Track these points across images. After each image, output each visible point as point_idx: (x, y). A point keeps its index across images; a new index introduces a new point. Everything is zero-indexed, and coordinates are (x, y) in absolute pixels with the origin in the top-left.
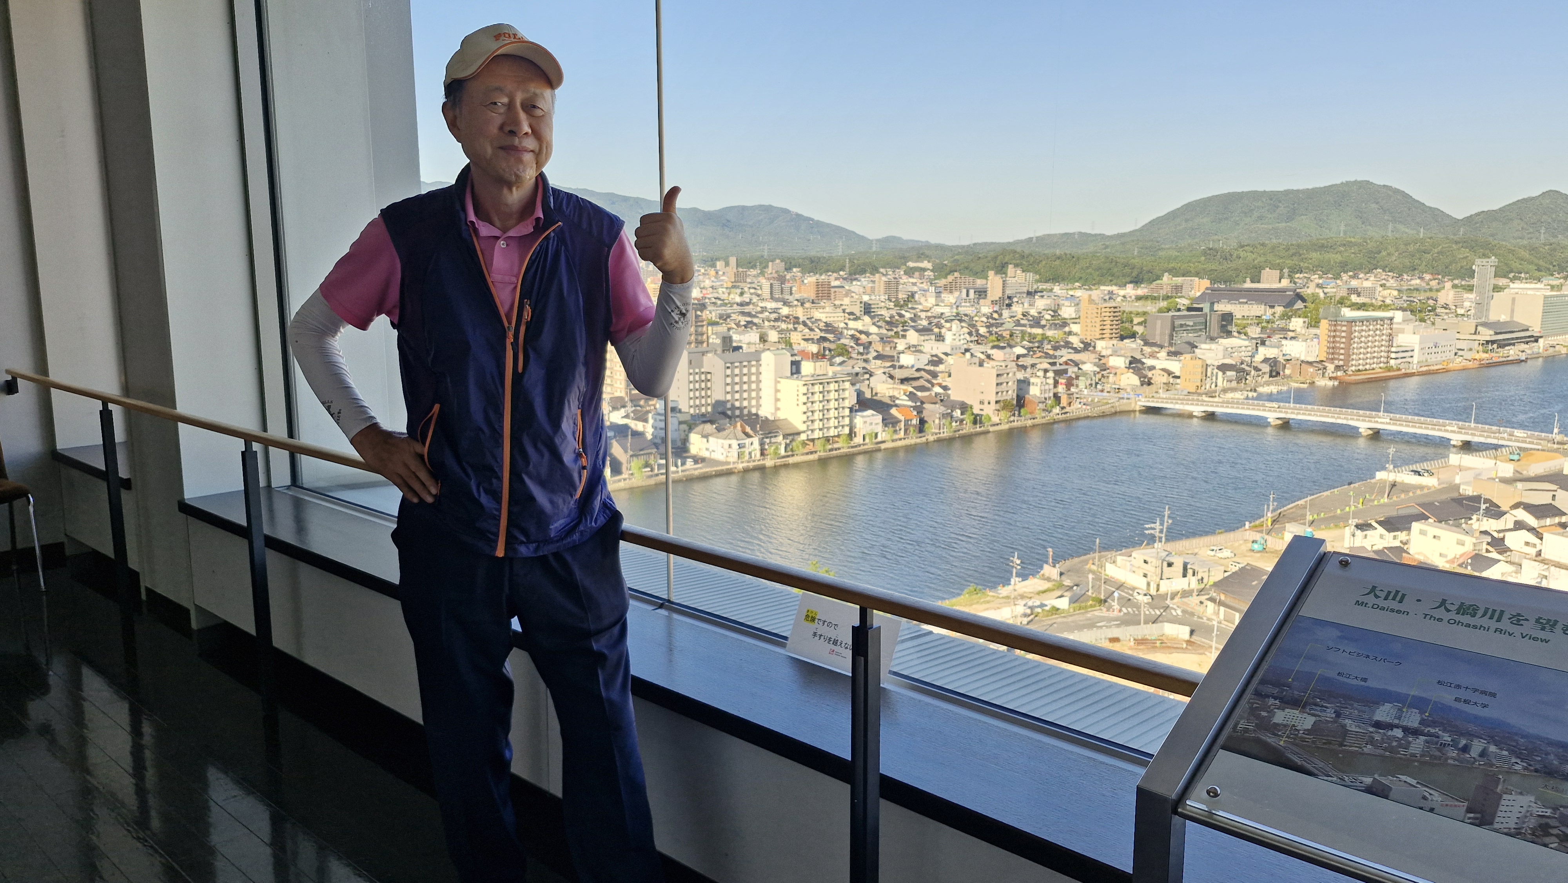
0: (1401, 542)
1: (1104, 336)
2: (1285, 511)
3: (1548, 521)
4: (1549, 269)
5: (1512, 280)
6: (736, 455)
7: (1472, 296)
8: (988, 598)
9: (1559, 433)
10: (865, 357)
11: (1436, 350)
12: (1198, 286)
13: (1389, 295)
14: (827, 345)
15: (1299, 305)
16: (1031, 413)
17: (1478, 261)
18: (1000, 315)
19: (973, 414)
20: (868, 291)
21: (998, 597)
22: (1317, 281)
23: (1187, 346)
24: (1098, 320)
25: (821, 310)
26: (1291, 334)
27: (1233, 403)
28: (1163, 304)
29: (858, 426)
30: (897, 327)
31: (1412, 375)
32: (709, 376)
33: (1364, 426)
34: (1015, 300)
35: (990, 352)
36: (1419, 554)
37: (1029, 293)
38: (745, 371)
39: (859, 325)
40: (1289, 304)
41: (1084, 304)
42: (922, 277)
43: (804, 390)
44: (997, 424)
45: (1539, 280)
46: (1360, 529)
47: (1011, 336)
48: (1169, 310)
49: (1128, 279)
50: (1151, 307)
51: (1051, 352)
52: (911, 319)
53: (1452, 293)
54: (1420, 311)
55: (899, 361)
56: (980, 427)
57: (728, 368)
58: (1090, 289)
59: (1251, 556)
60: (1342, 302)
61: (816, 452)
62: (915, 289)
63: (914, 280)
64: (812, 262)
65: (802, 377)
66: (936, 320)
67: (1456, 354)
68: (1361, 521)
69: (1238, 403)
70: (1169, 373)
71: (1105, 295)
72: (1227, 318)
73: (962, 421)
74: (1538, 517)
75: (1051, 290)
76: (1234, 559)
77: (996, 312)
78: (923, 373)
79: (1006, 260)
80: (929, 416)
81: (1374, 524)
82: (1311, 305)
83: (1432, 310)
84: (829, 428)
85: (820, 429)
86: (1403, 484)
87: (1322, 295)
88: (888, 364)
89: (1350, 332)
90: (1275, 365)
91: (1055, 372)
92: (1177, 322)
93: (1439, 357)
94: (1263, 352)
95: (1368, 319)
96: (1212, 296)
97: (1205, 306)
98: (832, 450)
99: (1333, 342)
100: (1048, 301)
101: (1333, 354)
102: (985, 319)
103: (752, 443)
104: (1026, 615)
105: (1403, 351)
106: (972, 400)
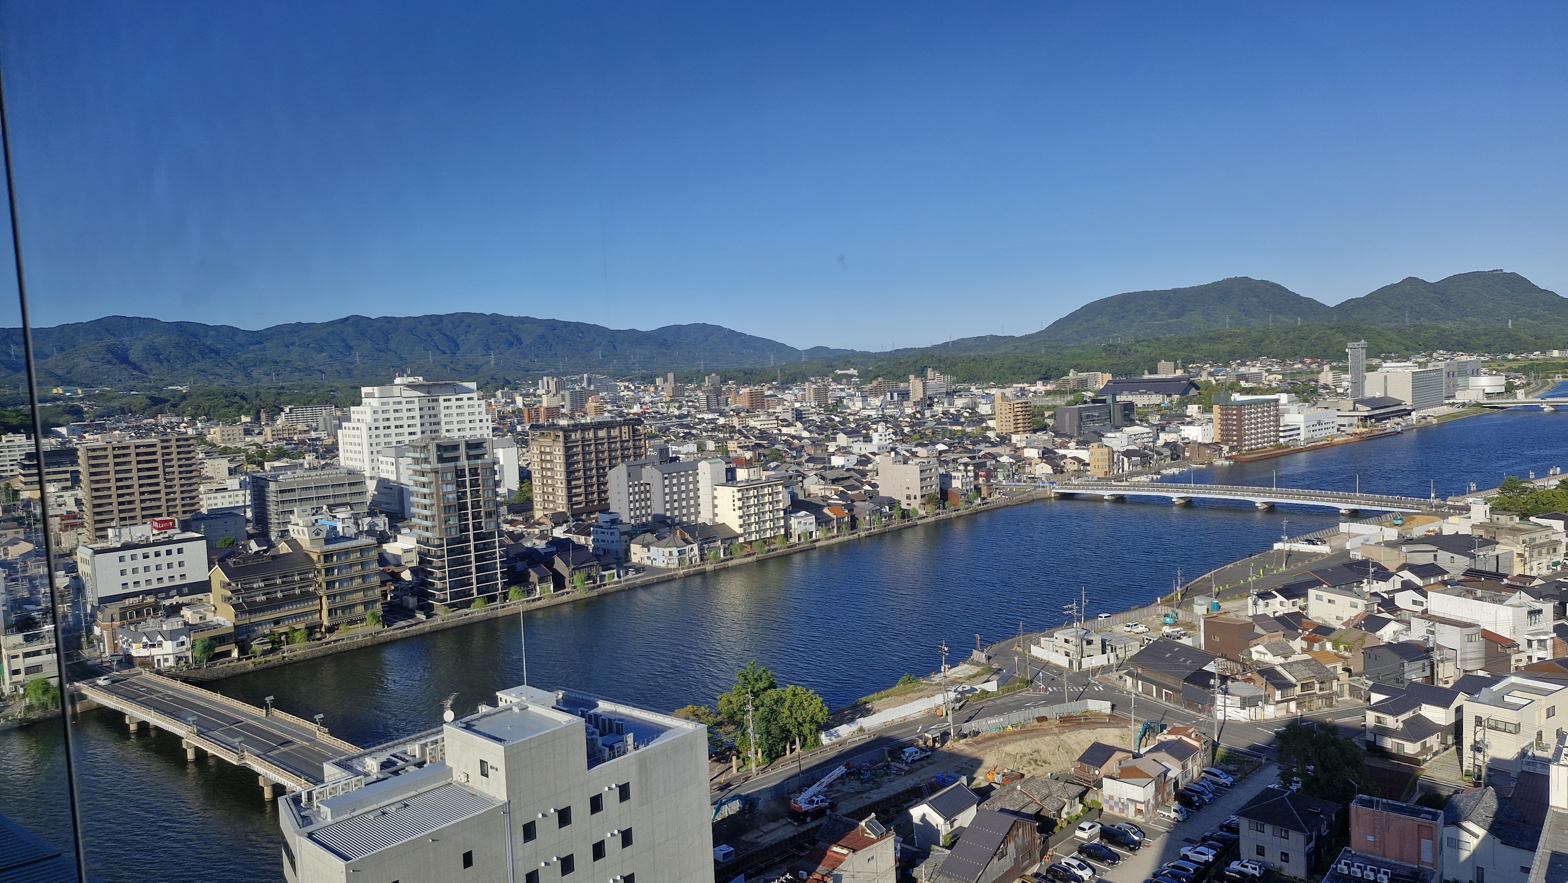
0: (1300, 607)
1: (1018, 430)
2: (1192, 585)
3: (1432, 581)
4: (1415, 348)
5: (1385, 360)
6: (677, 562)
7: (1349, 376)
8: (921, 687)
9: (1436, 498)
10: (798, 460)
11: (1320, 427)
12: (1103, 379)
13: (1274, 379)
14: (761, 451)
15: (1193, 392)
16: (954, 505)
17: (1350, 345)
18: (923, 415)
19: (901, 509)
20: (800, 399)
21: (931, 685)
22: (1209, 369)
23: (1093, 435)
24: (1012, 415)
25: (755, 419)
26: (1188, 419)
27: (1139, 486)
28: (1071, 398)
29: (793, 527)
30: (827, 431)
31: (1301, 451)
32: (648, 487)
33: (1260, 501)
34: (936, 400)
35: (914, 450)
36: (1317, 618)
37: (947, 393)
39: (791, 431)
41: (998, 400)
42: (849, 383)
43: (740, 495)
44: (924, 518)
45: (1408, 360)
46: (1261, 598)
47: (933, 434)
48: (1077, 403)
49: (1038, 376)
50: (1060, 401)
51: (970, 447)
52: (839, 422)
53: (1330, 375)
54: (1304, 393)
55: (830, 463)
56: (908, 521)
58: (1004, 388)
59: (1164, 629)
60: (1235, 388)
61: (754, 554)
62: (843, 394)
63: (842, 387)
64: (746, 374)
65: (737, 482)
66: (864, 422)
67: (1338, 430)
68: (1262, 590)
69: (1143, 486)
70: (1079, 461)
71: (1018, 392)
72: (1129, 407)
73: (891, 516)
74: (1422, 578)
75: (968, 390)
76: (1149, 634)
77: (918, 412)
78: (852, 473)
79: (925, 364)
80: (860, 513)
81: (1274, 592)
82: (1205, 392)
83: (1314, 391)
84: (765, 530)
85: (757, 532)
86: (1299, 553)
87: (1214, 382)
88: (820, 466)
89: (1240, 415)
90: (1175, 449)
91: (974, 465)
92: (1084, 414)
93: (1323, 434)
94: (1164, 438)
95: (1256, 403)
96: (1113, 388)
97: (1109, 398)
98: (769, 551)
99: (1226, 425)
100: (966, 400)
101: (1227, 436)
102: (909, 420)
103: (692, 550)
104: (957, 700)
105: (1290, 430)
106: (899, 496)
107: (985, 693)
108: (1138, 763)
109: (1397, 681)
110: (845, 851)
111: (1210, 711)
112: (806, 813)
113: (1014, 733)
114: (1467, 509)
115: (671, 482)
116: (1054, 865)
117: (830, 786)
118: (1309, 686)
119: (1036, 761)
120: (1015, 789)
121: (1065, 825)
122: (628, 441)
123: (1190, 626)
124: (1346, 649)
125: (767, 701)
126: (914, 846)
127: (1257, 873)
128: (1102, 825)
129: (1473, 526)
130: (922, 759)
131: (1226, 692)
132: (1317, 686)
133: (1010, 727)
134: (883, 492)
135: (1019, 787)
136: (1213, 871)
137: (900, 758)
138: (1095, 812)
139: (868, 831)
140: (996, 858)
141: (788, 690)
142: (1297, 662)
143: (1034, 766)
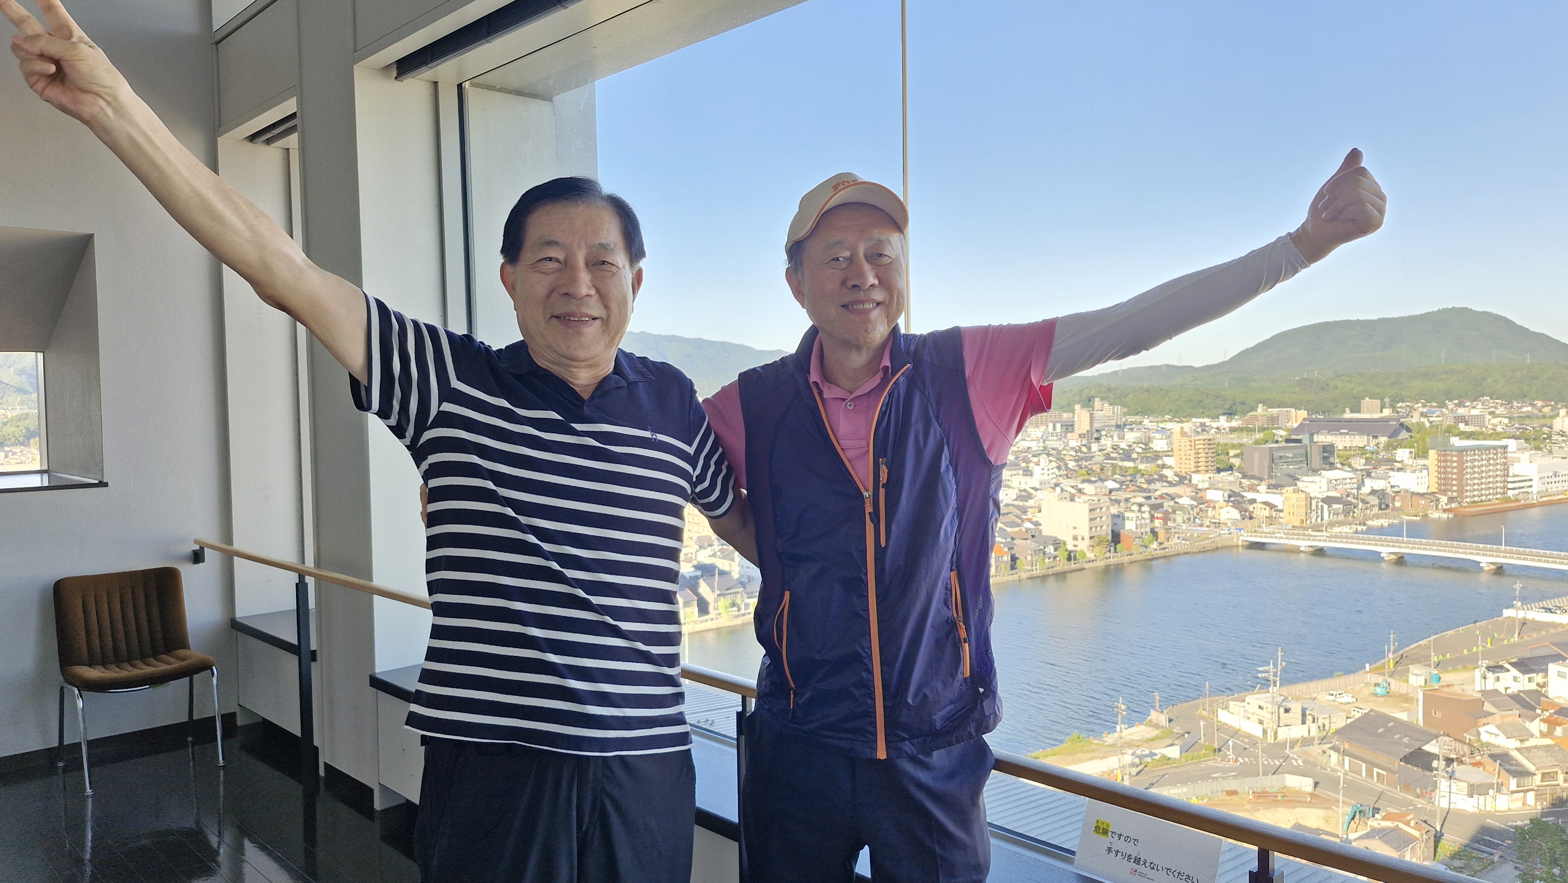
0: (1538, 685)
1: (1200, 469)
2: (1407, 652)
8: (1093, 746)
11: (1556, 479)
12: (1295, 417)
13: (1500, 423)
15: (1404, 435)
16: (1127, 549)
18: (1089, 448)
19: (1067, 550)
21: (1102, 744)
22: (1421, 410)
23: (1288, 479)
24: (1192, 452)
26: (1398, 465)
27: (1341, 537)
28: (1259, 436)
31: (1533, 505)
33: (1486, 561)
34: (1104, 433)
35: (1080, 486)
37: (1118, 426)
40: (1393, 435)
41: (1176, 436)
44: (1093, 561)
46: (1492, 671)
47: (1101, 470)
48: (1266, 442)
49: (1221, 412)
50: (1246, 439)
51: (1145, 486)
54: (1535, 439)
56: (1075, 564)
58: (1181, 422)
59: (1375, 701)
60: (1451, 431)
66: (1023, 455)
68: (1492, 663)
69: (1347, 537)
70: (1271, 506)
71: (1198, 427)
72: (1328, 450)
73: (1055, 557)
75: (1141, 423)
76: (1356, 705)
77: (1085, 445)
78: (1012, 508)
79: (1094, 393)
80: (1021, 552)
81: (1507, 666)
82: (1417, 435)
83: (1548, 438)
86: (1534, 622)
87: (1428, 424)
89: (1461, 462)
90: (1383, 498)
91: (1150, 506)
92: (1276, 455)
93: (1560, 487)
94: (1370, 484)
95: (1480, 448)
96: (1310, 427)
97: (1304, 438)
99: (1444, 473)
100: (1138, 434)
101: (1445, 485)
102: (1074, 453)
104: (1133, 765)
105: (1520, 481)
106: (1065, 536)
107: (1166, 759)
111: (1430, 797)
118: (1552, 776)
123: (1406, 699)
131: (1451, 777)
134: (1047, 530)
142: (1535, 747)
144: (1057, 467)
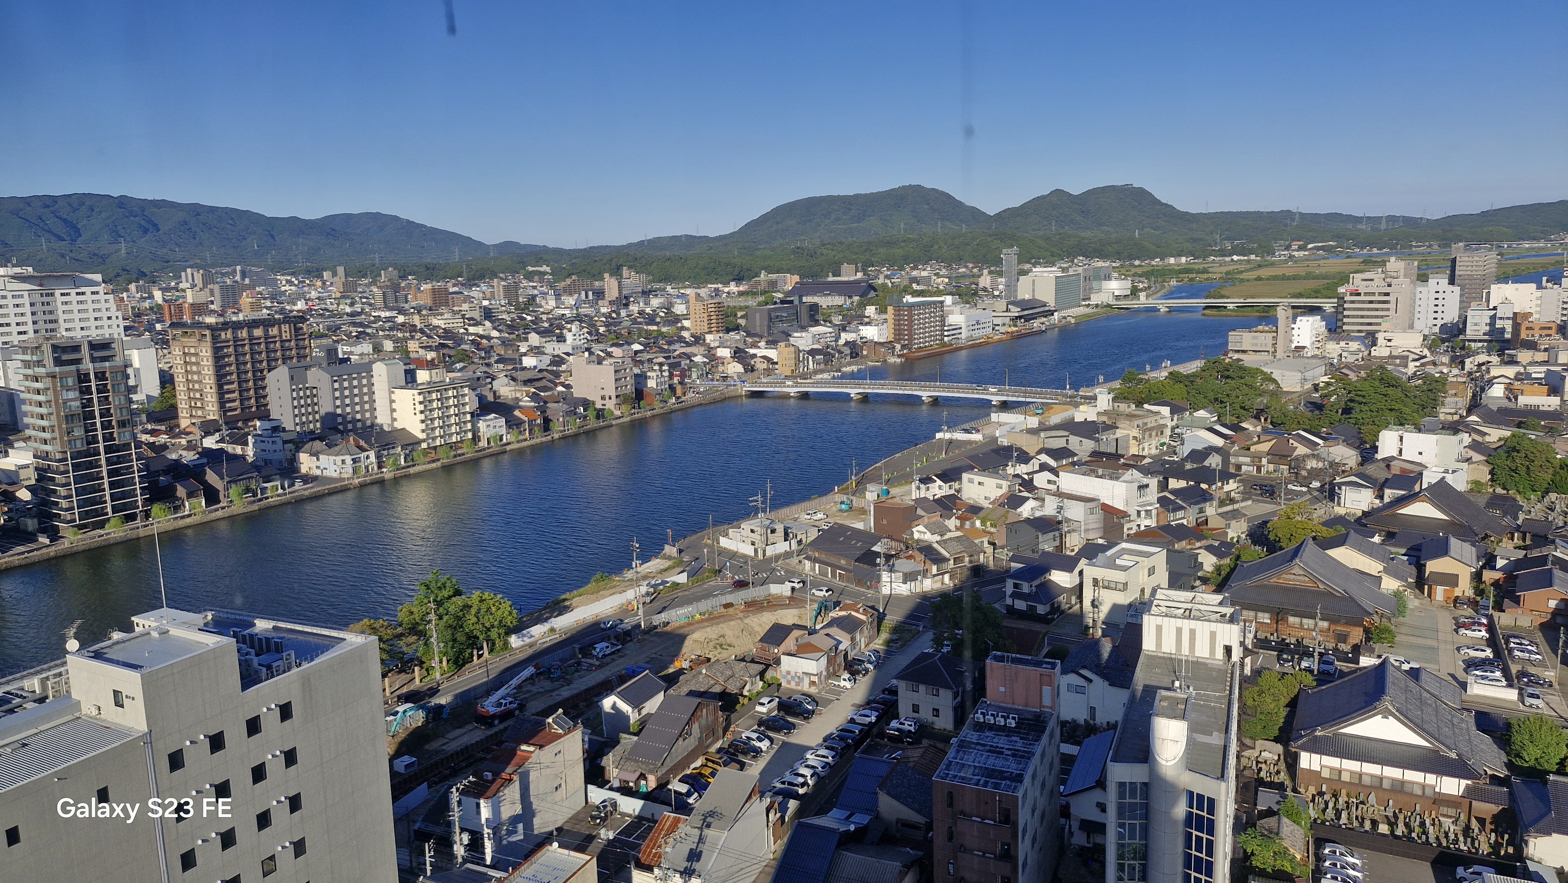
0: (955, 490)
1: (712, 330)
2: (866, 473)
3: (1064, 462)
4: (1060, 255)
5: (1035, 265)
6: (351, 471)
7: (1003, 280)
8: (611, 583)
9: (1070, 389)
10: (486, 361)
11: (979, 327)
12: (791, 281)
13: (941, 282)
14: (446, 351)
15: (872, 294)
16: (650, 404)
17: (1004, 251)
18: (618, 314)
19: (596, 409)
20: (488, 295)
21: (623, 581)
22: (885, 272)
23: (782, 335)
24: (705, 315)
25: (439, 317)
26: (866, 320)
27: (821, 383)
28: (761, 299)
29: (481, 430)
30: (518, 331)
31: (961, 349)
32: (315, 391)
33: (925, 395)
34: (632, 299)
35: (609, 350)
36: (969, 499)
37: (643, 293)
38: (355, 383)
39: (479, 330)
40: (864, 294)
41: (693, 300)
42: (541, 281)
43: (421, 398)
44: (619, 418)
45: (1054, 265)
46: (923, 483)
47: (629, 333)
48: (767, 304)
49: (731, 278)
50: (751, 302)
51: (666, 347)
52: (531, 321)
53: (989, 278)
54: (966, 295)
55: (521, 364)
56: (603, 421)
57: (336, 381)
58: (699, 288)
59: (840, 516)
60: (907, 290)
61: (438, 460)
62: (536, 292)
63: (535, 284)
64: (428, 269)
65: (418, 385)
66: (558, 322)
67: (993, 329)
68: (924, 476)
69: (826, 383)
70: (768, 359)
71: (712, 292)
72: (814, 308)
73: (585, 417)
74: (1056, 460)
75: (664, 289)
76: (826, 520)
77: (614, 311)
78: (545, 374)
79: (621, 262)
80: (553, 415)
81: (934, 477)
82: (881, 294)
83: (975, 294)
84: (451, 435)
85: (441, 437)
86: (957, 441)
87: (890, 285)
88: (510, 367)
89: (911, 316)
90: (854, 348)
91: (670, 365)
92: (773, 314)
93: (981, 333)
94: (845, 337)
95: (925, 304)
96: (800, 290)
97: (795, 299)
98: (455, 456)
99: (899, 325)
100: (662, 300)
101: (899, 335)
102: (604, 319)
103: (368, 457)
104: (649, 594)
105: (953, 329)
106: (594, 396)
107: (676, 585)
108: (813, 639)
109: (1033, 551)
110: (531, 749)
111: (877, 588)
112: (494, 716)
113: (702, 621)
114: (1095, 398)
115: (341, 385)
116: (735, 740)
117: (519, 687)
118: (960, 559)
119: (721, 645)
120: (701, 673)
121: (746, 701)
122: (290, 341)
123: (863, 511)
124: (992, 525)
125: (452, 609)
126: (602, 736)
127: (912, 729)
128: (780, 698)
129: (1099, 414)
130: (613, 653)
131: (891, 570)
132: (967, 559)
133: (698, 616)
134: (577, 393)
135: (704, 671)
136: (875, 730)
137: (591, 654)
138: (774, 687)
139: (556, 727)
140: (681, 739)
141: (474, 596)
142: (950, 539)
143: (719, 650)
144: (587, 333)
